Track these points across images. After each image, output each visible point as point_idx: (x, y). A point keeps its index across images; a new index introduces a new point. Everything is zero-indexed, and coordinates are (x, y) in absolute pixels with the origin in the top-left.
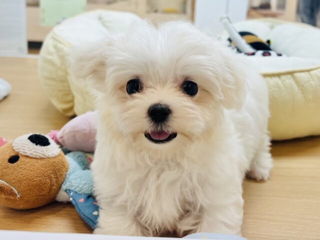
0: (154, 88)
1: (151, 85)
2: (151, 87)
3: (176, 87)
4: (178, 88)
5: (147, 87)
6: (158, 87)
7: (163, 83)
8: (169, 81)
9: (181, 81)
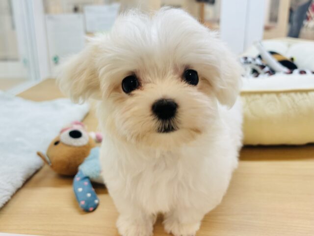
0: (154, 83)
1: (149, 80)
2: (150, 82)
3: (178, 78)
4: (180, 79)
5: (146, 83)
6: (158, 81)
7: (163, 75)
8: (169, 73)
9: (181, 71)
